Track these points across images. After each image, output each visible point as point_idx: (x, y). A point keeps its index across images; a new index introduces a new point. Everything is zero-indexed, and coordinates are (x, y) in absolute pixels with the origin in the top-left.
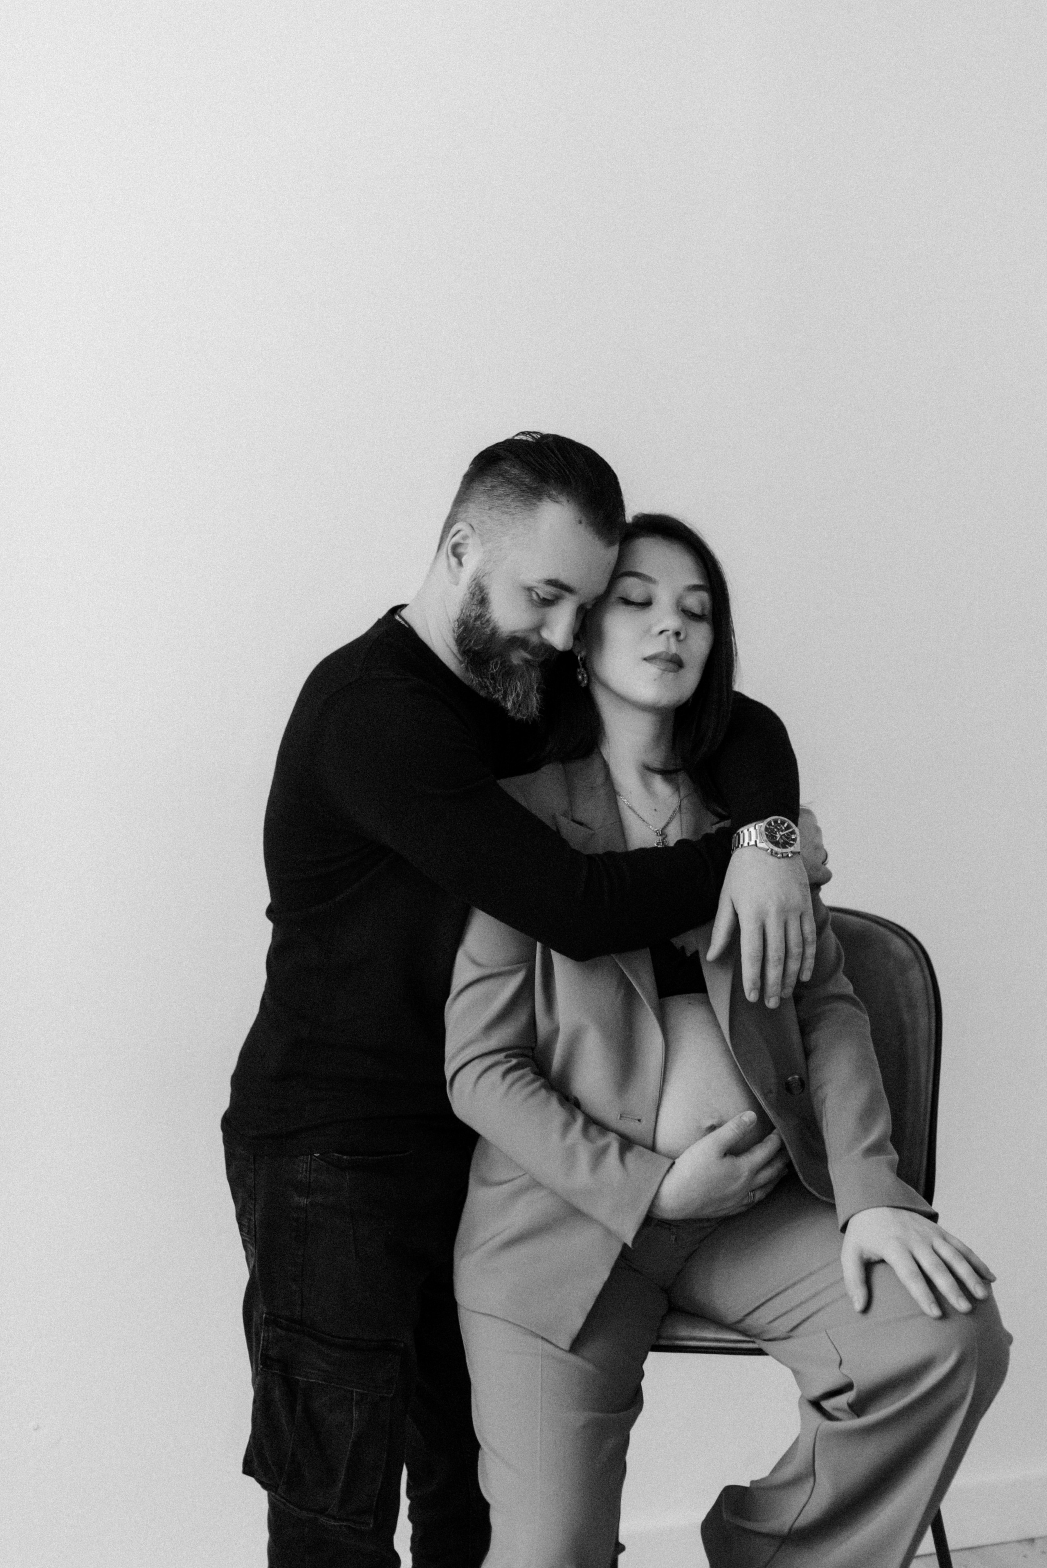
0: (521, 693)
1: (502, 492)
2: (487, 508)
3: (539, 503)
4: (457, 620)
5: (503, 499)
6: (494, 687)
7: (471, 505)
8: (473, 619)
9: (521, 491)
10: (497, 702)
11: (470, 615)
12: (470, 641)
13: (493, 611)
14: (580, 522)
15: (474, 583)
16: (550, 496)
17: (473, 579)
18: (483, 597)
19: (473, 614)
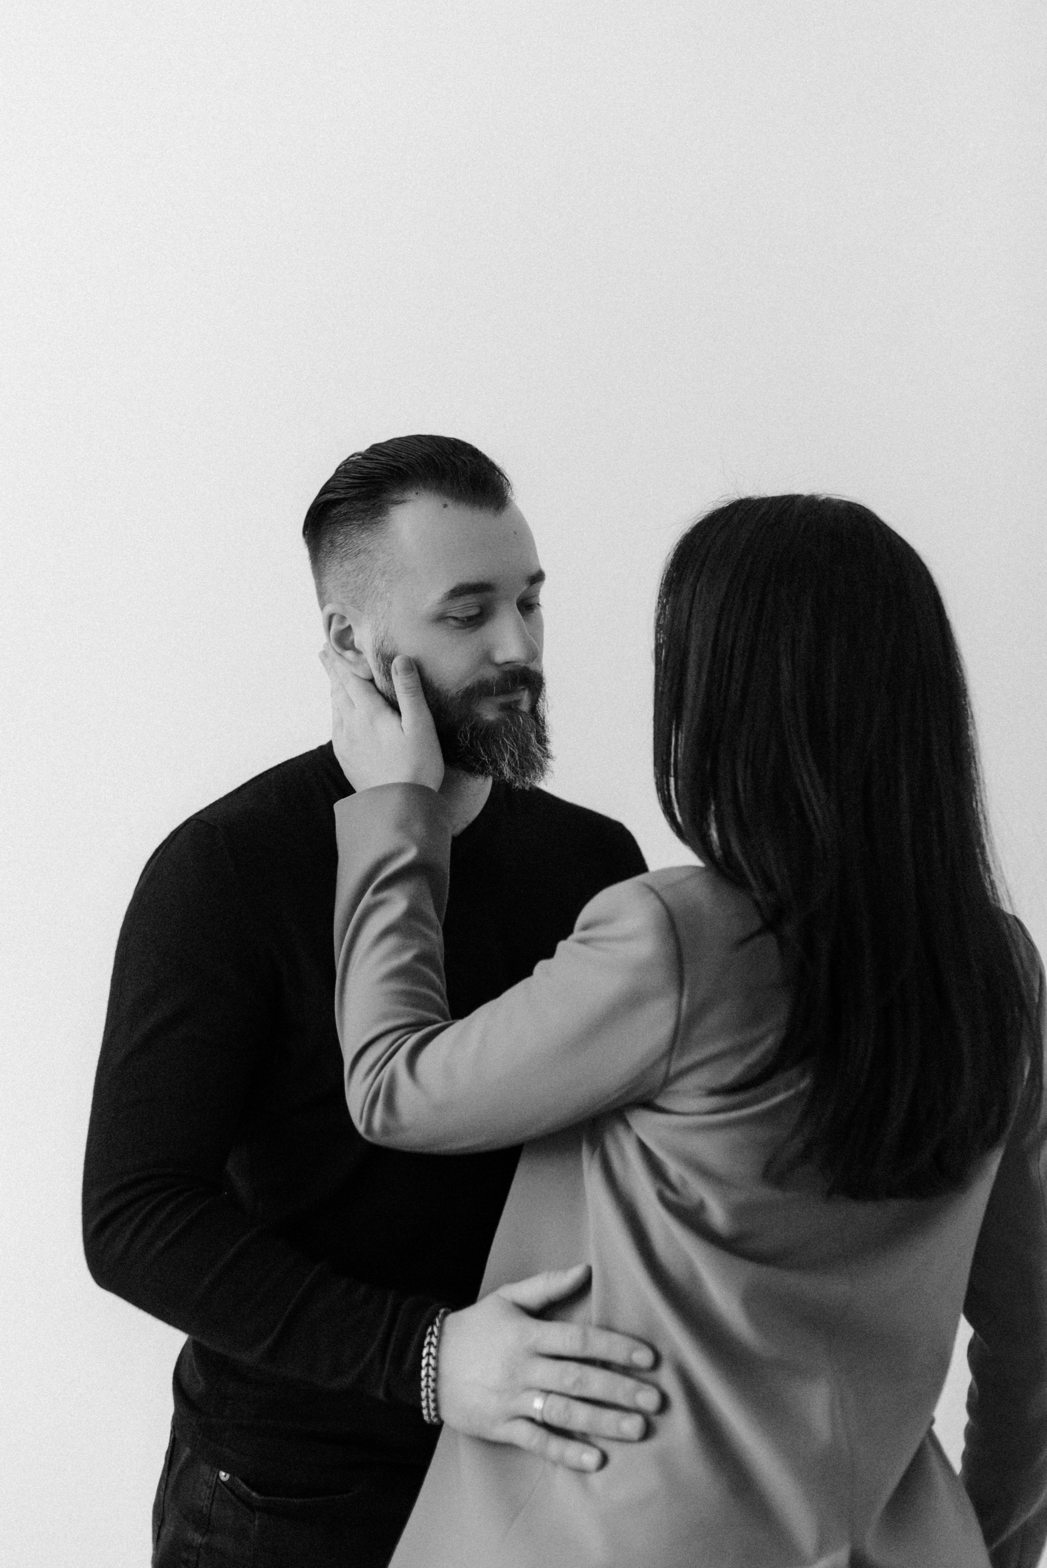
1: (342, 537)
2: (338, 566)
3: (385, 518)
5: (347, 543)
7: (324, 580)
9: (358, 520)
15: (380, 660)
16: (394, 502)
17: (375, 657)
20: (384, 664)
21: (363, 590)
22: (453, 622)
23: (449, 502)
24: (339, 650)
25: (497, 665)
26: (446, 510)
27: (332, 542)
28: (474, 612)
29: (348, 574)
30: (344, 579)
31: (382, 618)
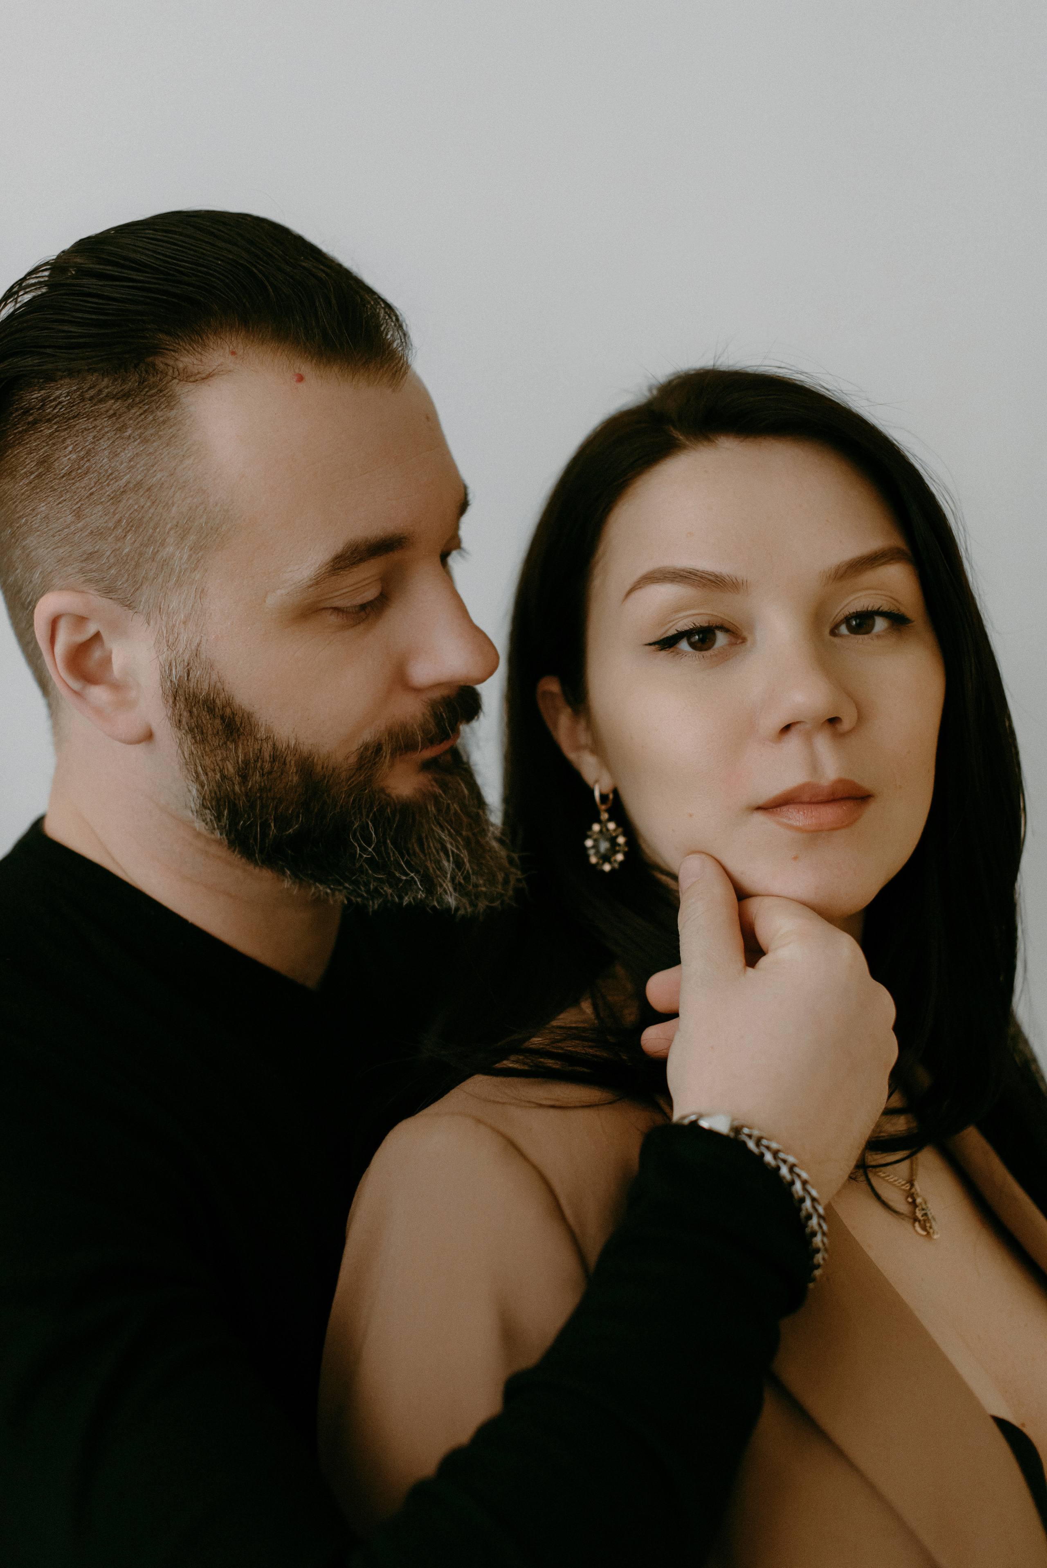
0: (465, 855)
1: (74, 456)
2: (70, 518)
3: (173, 413)
4: (204, 806)
5: (88, 468)
6: (393, 882)
7: (31, 541)
8: (237, 780)
9: (110, 417)
10: (419, 907)
11: (223, 777)
12: (265, 825)
13: (269, 730)
14: (301, 379)
15: (181, 705)
16: (188, 377)
17: (171, 701)
18: (223, 718)
19: (230, 768)
20: (191, 712)
21: (137, 566)
22: (333, 619)
23: (306, 368)
24: (76, 685)
25: (417, 690)
26: (301, 385)
27: (45, 462)
28: (370, 594)
29: (98, 534)
30: (88, 548)
31: (185, 623)
